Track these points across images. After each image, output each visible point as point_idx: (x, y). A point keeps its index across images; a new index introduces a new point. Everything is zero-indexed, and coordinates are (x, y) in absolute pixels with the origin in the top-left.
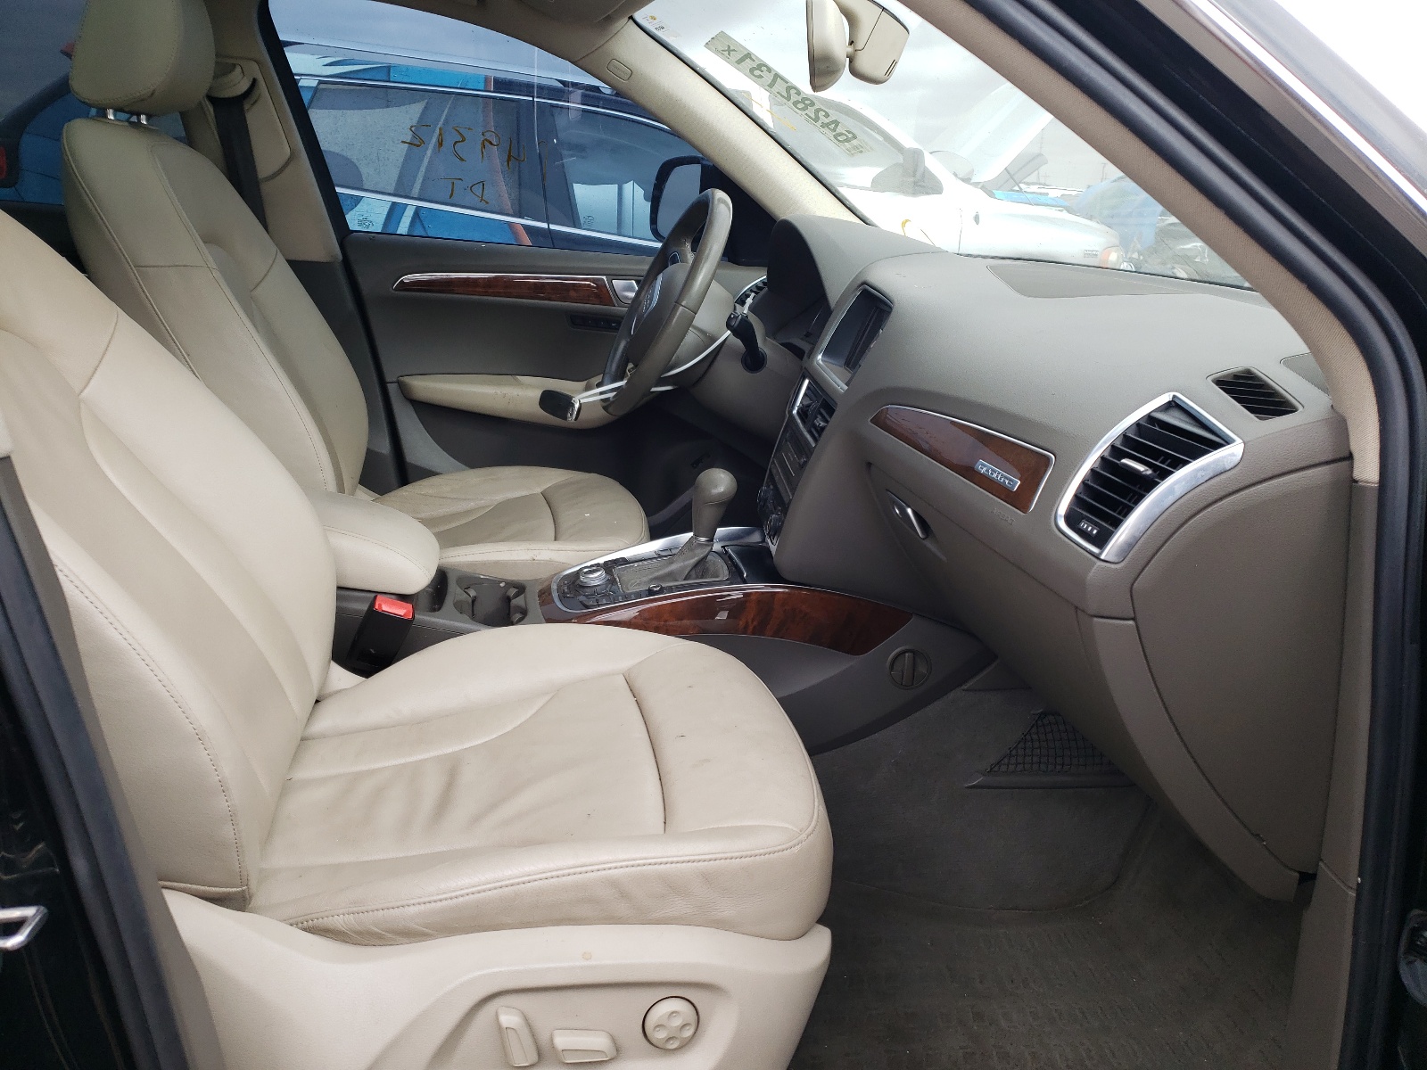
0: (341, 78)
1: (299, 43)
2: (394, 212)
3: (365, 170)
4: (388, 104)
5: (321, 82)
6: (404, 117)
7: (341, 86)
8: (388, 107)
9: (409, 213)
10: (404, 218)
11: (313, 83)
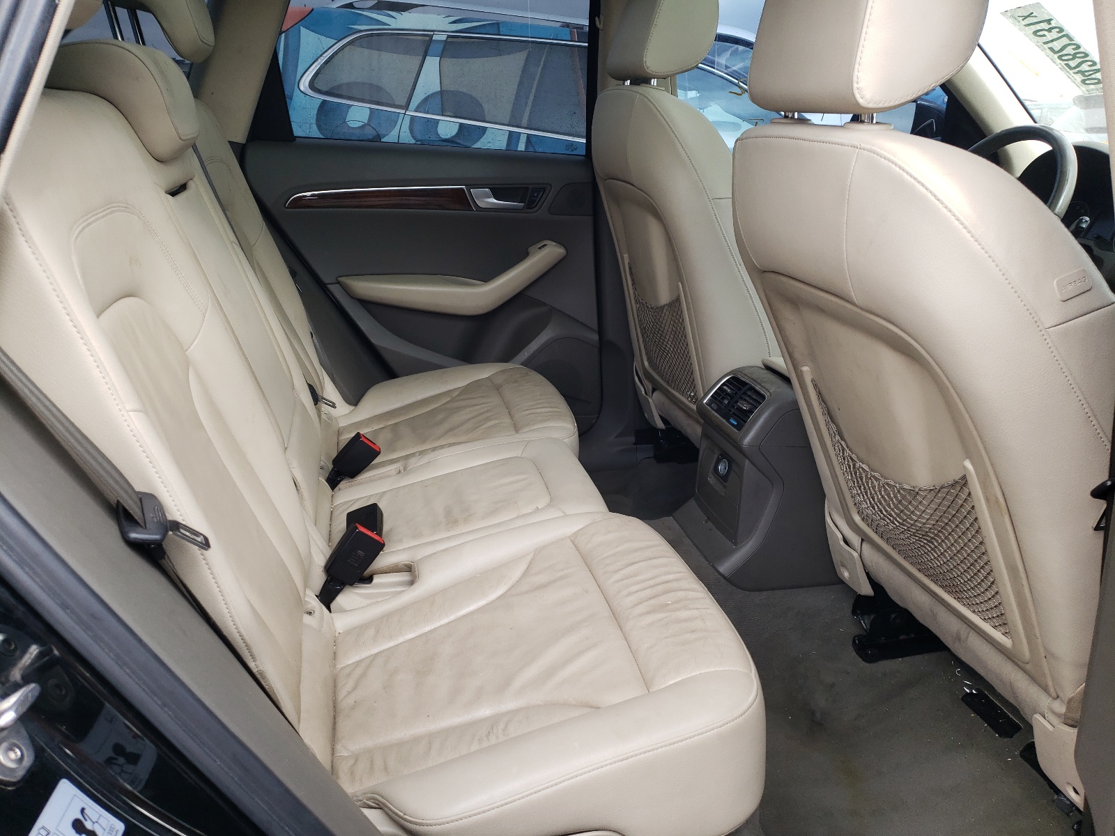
0: (464, 33)
1: (424, 6)
2: (513, 137)
3: (486, 107)
4: (500, 53)
5: (449, 36)
6: (513, 63)
7: (464, 40)
8: (501, 55)
9: (523, 139)
10: (520, 144)
11: (443, 37)
